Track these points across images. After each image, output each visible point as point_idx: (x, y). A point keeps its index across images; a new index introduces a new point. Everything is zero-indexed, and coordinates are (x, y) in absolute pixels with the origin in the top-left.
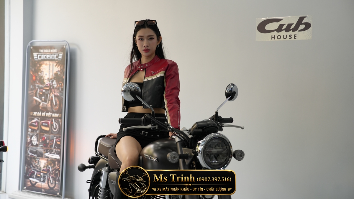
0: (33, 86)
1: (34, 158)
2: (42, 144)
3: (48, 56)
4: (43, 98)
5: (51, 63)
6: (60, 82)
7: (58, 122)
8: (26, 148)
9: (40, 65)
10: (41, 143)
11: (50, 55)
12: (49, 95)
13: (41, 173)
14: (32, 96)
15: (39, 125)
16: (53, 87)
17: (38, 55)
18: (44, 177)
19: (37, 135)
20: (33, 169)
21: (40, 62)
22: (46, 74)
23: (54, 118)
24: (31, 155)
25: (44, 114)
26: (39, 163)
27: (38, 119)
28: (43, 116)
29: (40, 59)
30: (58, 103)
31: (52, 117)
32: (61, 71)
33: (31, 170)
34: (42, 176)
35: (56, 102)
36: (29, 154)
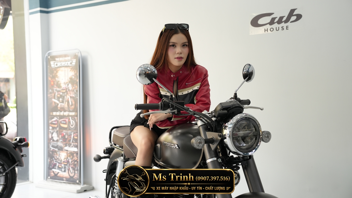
0: (51, 90)
1: (56, 152)
2: (61, 140)
3: (63, 64)
4: (61, 99)
5: (66, 69)
6: (75, 85)
7: (74, 120)
8: (49, 143)
9: (57, 72)
10: (61, 138)
11: (65, 62)
12: (65, 97)
13: (62, 164)
14: (51, 98)
15: (58, 123)
16: (69, 90)
17: (54, 63)
18: (65, 168)
19: (57, 131)
20: (55, 161)
21: (56, 69)
22: (62, 79)
23: (71, 116)
24: (53, 149)
25: (62, 113)
26: (60, 155)
27: (57, 118)
28: (61, 116)
29: (57, 66)
30: (73, 103)
31: (69, 116)
32: (75, 75)
33: (53, 162)
34: (63, 167)
35: (72, 103)
36: (51, 149)
